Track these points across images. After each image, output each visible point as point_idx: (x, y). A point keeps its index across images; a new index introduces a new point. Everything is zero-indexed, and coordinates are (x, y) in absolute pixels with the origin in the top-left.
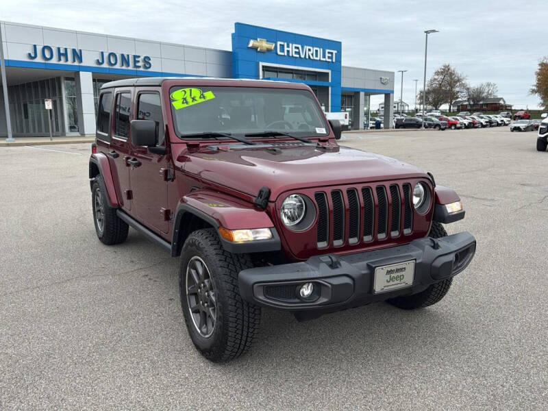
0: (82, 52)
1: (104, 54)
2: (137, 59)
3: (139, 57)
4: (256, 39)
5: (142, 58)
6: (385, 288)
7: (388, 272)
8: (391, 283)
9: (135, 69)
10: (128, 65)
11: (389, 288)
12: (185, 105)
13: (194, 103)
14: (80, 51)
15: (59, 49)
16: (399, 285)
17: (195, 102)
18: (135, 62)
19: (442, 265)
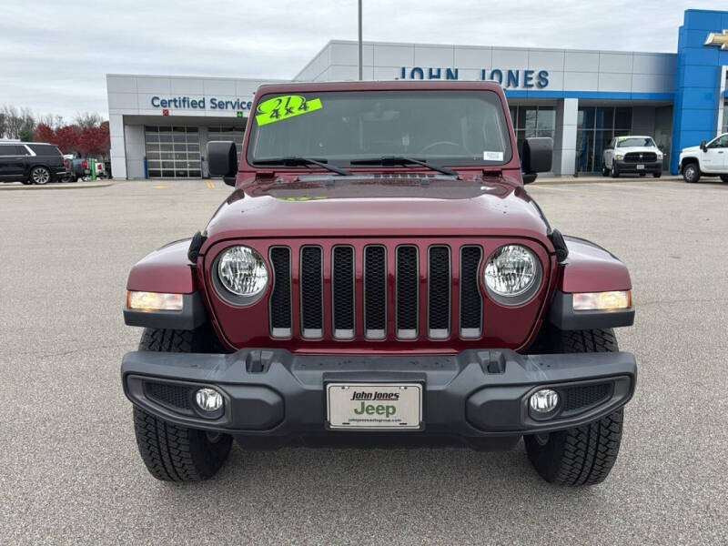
0: (459, 71)
1: (486, 72)
2: (529, 76)
3: (532, 72)
4: (721, 32)
5: (536, 73)
6: (352, 423)
7: (356, 396)
8: (365, 416)
9: (525, 89)
10: (516, 85)
11: (361, 424)
12: (274, 120)
13: (288, 116)
14: (457, 71)
15: (431, 70)
16: (383, 424)
17: (290, 115)
18: (527, 79)
19: (484, 404)
